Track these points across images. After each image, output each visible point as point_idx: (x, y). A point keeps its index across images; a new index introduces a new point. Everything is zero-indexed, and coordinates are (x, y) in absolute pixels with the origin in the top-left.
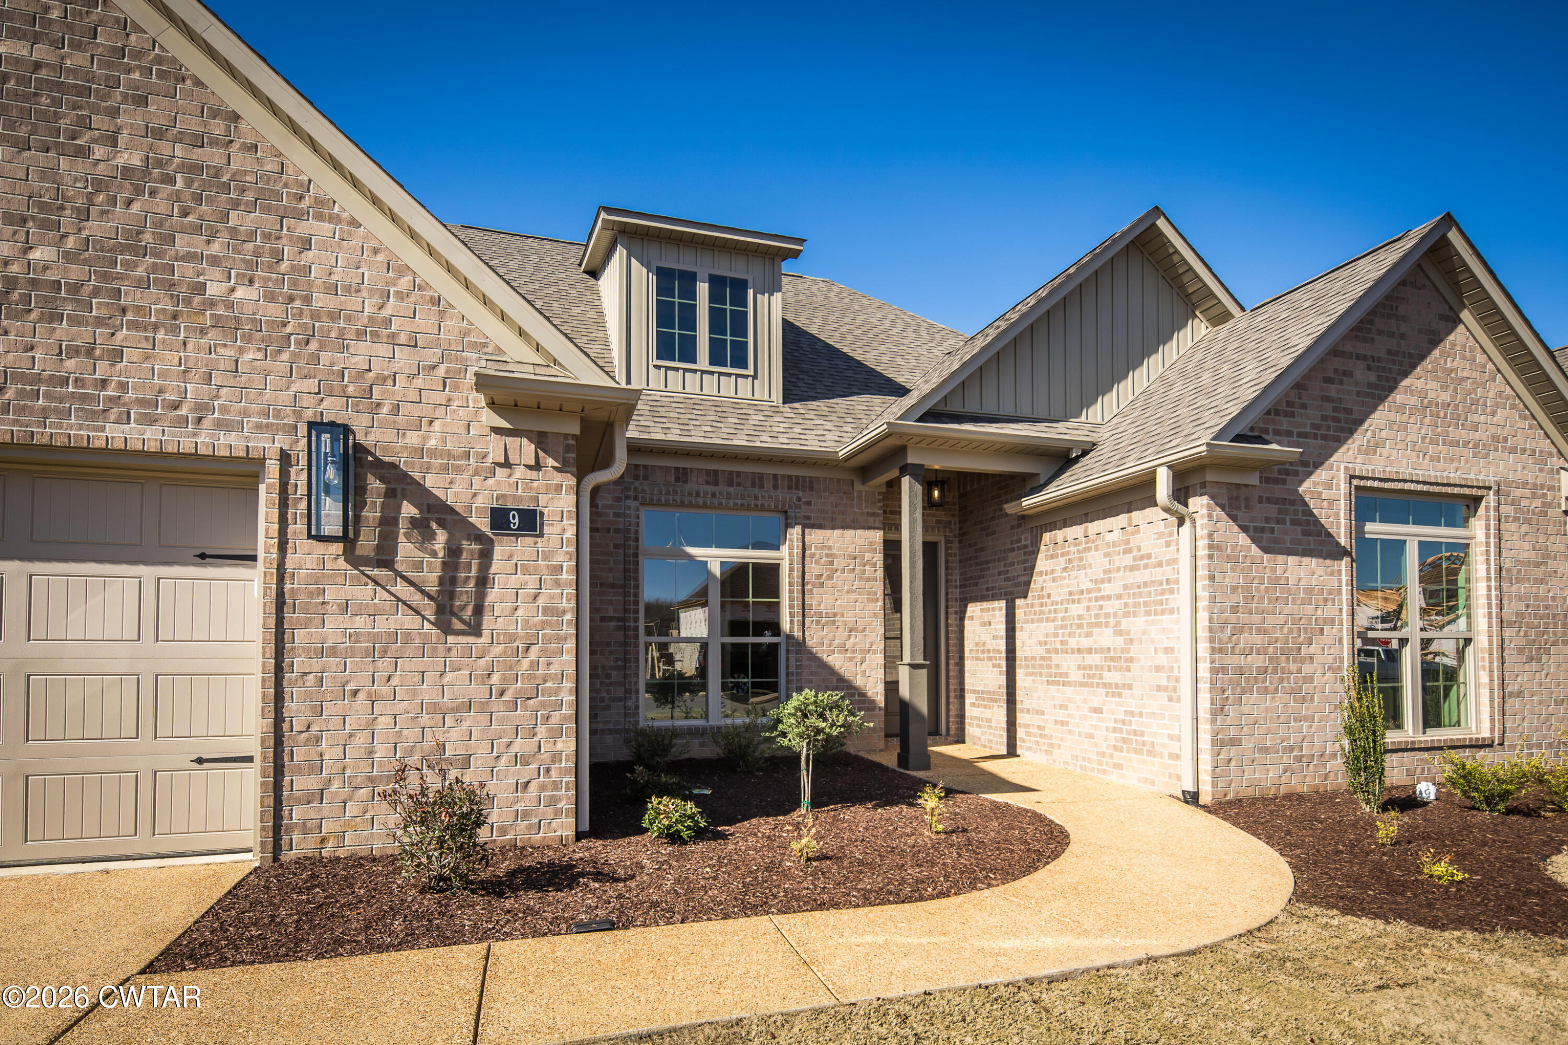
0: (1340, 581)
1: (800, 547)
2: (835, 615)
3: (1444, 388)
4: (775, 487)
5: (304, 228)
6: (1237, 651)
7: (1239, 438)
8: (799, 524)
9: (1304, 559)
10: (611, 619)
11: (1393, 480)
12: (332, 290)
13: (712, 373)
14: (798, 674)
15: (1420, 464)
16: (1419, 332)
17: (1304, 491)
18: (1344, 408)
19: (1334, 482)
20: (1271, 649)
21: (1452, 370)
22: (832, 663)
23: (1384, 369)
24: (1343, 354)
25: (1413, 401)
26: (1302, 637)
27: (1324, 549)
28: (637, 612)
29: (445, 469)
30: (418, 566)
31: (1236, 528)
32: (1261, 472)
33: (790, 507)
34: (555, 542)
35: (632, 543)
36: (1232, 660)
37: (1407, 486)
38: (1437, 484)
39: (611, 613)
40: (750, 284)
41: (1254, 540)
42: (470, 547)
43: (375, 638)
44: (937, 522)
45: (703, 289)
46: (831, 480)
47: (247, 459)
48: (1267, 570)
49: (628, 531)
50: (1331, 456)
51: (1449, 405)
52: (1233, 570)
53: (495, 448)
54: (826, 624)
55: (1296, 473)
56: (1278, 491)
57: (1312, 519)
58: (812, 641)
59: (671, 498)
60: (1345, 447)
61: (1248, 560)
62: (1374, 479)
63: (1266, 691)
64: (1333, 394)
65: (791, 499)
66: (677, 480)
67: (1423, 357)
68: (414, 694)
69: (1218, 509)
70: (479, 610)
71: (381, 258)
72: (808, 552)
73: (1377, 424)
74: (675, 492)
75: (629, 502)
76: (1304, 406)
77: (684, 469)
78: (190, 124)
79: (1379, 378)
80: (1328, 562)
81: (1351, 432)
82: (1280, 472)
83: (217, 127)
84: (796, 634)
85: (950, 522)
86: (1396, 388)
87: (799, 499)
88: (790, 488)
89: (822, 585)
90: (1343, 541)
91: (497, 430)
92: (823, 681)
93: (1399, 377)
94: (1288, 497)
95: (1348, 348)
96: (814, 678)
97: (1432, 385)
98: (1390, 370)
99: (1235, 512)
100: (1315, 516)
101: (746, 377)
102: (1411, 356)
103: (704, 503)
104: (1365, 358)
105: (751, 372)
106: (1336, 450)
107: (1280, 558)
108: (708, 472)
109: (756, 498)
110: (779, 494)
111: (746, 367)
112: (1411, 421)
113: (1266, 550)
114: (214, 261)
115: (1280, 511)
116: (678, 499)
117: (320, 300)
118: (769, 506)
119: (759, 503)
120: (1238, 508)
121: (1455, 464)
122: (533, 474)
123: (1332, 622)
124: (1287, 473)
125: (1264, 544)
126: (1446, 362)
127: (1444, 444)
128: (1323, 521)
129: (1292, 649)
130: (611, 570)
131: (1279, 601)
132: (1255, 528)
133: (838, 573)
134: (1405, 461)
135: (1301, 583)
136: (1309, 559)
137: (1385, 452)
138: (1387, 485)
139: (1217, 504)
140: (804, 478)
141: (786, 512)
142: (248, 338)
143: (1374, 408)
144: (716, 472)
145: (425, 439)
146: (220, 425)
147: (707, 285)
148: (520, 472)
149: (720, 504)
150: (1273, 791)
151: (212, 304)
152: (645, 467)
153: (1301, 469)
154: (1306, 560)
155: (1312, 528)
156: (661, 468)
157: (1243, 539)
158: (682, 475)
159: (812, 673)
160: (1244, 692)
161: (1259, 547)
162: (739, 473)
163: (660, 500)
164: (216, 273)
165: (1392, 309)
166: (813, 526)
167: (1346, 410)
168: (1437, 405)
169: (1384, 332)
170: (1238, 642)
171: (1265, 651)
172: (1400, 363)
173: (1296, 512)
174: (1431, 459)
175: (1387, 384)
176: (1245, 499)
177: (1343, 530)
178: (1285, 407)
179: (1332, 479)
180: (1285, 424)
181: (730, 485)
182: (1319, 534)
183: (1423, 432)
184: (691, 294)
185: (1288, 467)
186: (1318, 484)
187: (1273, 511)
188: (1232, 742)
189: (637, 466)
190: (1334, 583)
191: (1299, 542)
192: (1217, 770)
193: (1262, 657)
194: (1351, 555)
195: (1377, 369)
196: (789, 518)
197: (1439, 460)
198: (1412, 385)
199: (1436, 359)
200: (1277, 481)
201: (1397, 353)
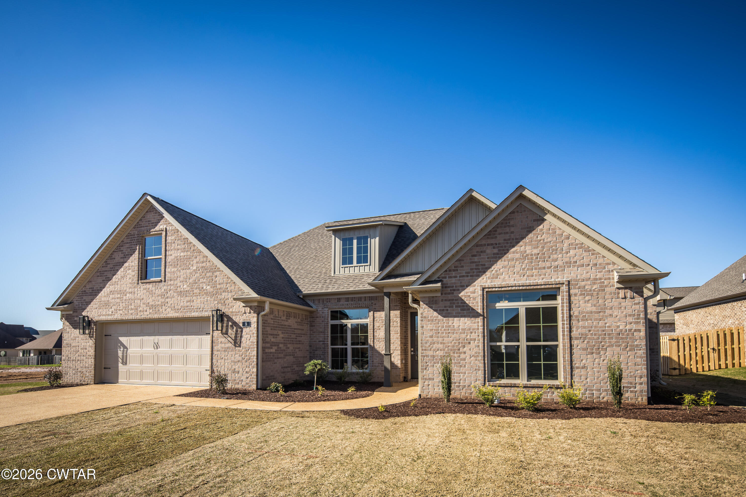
0: (478, 326)
1: (373, 318)
2: (384, 338)
3: (536, 247)
4: (365, 300)
5: (216, 274)
6: (432, 350)
8: (372, 311)
9: (461, 319)
11: (505, 287)
12: (220, 284)
13: (357, 266)
14: (372, 357)
15: (521, 279)
16: (521, 229)
17: (462, 296)
20: (446, 349)
21: (540, 240)
23: (502, 247)
24: (481, 245)
25: (518, 256)
26: (460, 345)
27: (471, 315)
28: (327, 339)
29: (236, 315)
30: (231, 334)
31: (432, 311)
32: (441, 292)
33: (369, 306)
34: (253, 328)
35: (326, 320)
36: (430, 353)
37: (513, 288)
39: (321, 340)
40: (369, 236)
41: (439, 314)
42: (239, 330)
43: (225, 348)
45: (355, 242)
47: (208, 317)
48: (445, 323)
49: (325, 317)
50: (474, 282)
51: (538, 254)
52: (431, 324)
53: (243, 310)
54: (381, 341)
55: (458, 290)
56: (450, 297)
57: (465, 305)
58: (377, 347)
59: (336, 307)
60: (482, 278)
61: (437, 320)
62: (496, 288)
64: (476, 260)
65: (370, 303)
66: (338, 301)
67: (523, 238)
68: (231, 359)
70: (240, 342)
71: (226, 277)
72: (375, 319)
73: (498, 267)
74: (337, 305)
75: (325, 309)
76: (462, 267)
77: (340, 298)
78: (202, 260)
79: (499, 250)
80: (472, 319)
81: (485, 272)
82: (451, 290)
83: (205, 259)
84: (372, 345)
86: (508, 252)
87: (372, 303)
88: (370, 300)
89: (380, 329)
90: (480, 311)
91: (243, 306)
92: (380, 359)
93: (509, 248)
94: (454, 298)
95: (483, 242)
97: (528, 248)
98: (505, 247)
99: (431, 306)
100: (467, 304)
101: (367, 265)
102: (516, 239)
103: (345, 307)
104: (492, 244)
105: (369, 264)
106: (477, 279)
107: (450, 319)
108: (346, 298)
109: (359, 304)
110: (366, 302)
111: (367, 263)
112: (517, 263)
113: (444, 317)
114: (205, 283)
115: (451, 304)
116: (338, 307)
117: (218, 286)
118: (363, 306)
119: (360, 306)
120: (432, 304)
121: (542, 276)
122: (249, 314)
123: (475, 340)
124: (454, 290)
125: (444, 315)
126: (537, 237)
127: (536, 269)
128: (470, 305)
129: (456, 349)
130: (321, 328)
131: (450, 333)
132: (440, 310)
134: (513, 279)
135: (460, 327)
136: (464, 318)
137: (502, 277)
138: (503, 289)
139: (424, 304)
140: (374, 296)
142: (209, 295)
143: (496, 261)
144: (348, 298)
145: (233, 310)
146: (205, 311)
147: (356, 240)
148: (247, 314)
149: (349, 307)
151: (204, 290)
152: (329, 299)
153: (460, 288)
155: (465, 307)
156: (334, 298)
157: (435, 314)
158: (339, 300)
159: (377, 357)
160: (435, 363)
161: (441, 316)
162: (354, 298)
163: (333, 307)
164: (205, 285)
165: (507, 223)
166: (377, 311)
167: (482, 265)
168: (532, 255)
169: (502, 233)
170: (433, 347)
171: (444, 350)
172: (511, 243)
173: (458, 303)
174: (528, 276)
175: (503, 252)
176: (435, 301)
177: (479, 307)
178: (453, 268)
179: (475, 290)
180: (454, 274)
181: (352, 301)
182: (469, 309)
183: (523, 267)
184: (352, 244)
185: (454, 288)
186: (468, 292)
187: (448, 303)
188: (430, 379)
189: (327, 299)
190: (475, 326)
191: (459, 313)
192: (424, 388)
193: (442, 352)
194: (483, 316)
195: (498, 247)
196: (370, 309)
197: (532, 276)
198: (517, 250)
199: (531, 238)
200: (449, 294)
201: (509, 239)
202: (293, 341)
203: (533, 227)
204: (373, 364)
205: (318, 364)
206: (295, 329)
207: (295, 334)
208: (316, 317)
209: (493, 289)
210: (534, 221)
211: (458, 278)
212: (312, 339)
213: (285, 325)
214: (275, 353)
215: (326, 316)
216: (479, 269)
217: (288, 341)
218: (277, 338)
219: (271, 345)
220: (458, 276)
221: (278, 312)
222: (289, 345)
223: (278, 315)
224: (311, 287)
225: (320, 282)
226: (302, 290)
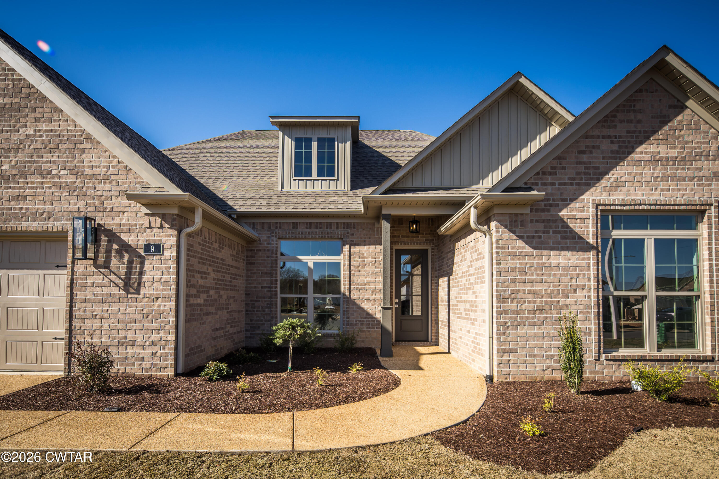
0: (589, 264)
1: (349, 254)
2: (365, 285)
3: (673, 148)
4: (337, 228)
5: (81, 147)
6: (515, 302)
7: (507, 190)
8: (348, 244)
9: (562, 252)
10: (265, 287)
11: (630, 205)
12: (91, 167)
13: (318, 180)
14: (347, 311)
15: (652, 194)
16: (652, 117)
17: (564, 215)
18: (593, 167)
19: (585, 208)
20: (538, 301)
21: (679, 137)
22: (364, 307)
23: (624, 142)
24: (593, 137)
25: (647, 158)
26: (561, 295)
27: (577, 246)
28: (276, 284)
29: (129, 230)
30: (118, 268)
31: (515, 237)
32: (531, 207)
33: (344, 237)
34: (168, 257)
35: (274, 255)
36: (512, 307)
37: (641, 207)
38: (666, 205)
39: (265, 285)
40: (336, 139)
41: (527, 243)
42: (137, 260)
43: (103, 295)
44: (426, 240)
45: (315, 145)
46: (364, 223)
47: (63, 231)
48: (536, 259)
49: (273, 250)
50: (583, 194)
51: (677, 157)
52: (512, 259)
53: (146, 221)
54: (361, 289)
55: (558, 205)
56: (544, 216)
57: (568, 230)
58: (354, 297)
59: (291, 235)
60: (594, 188)
61: (523, 254)
62: (616, 205)
63: (535, 324)
64: (585, 160)
65: (344, 233)
66: (293, 228)
67: (655, 132)
68: (115, 316)
69: (503, 227)
70: (139, 285)
71: (107, 153)
72: (352, 257)
73: (618, 173)
74: (292, 233)
75: (273, 238)
76: (564, 168)
77: (297, 223)
78: (48, 116)
79: (620, 147)
80: (580, 253)
81: (598, 180)
82: (545, 205)
83: (56, 115)
84: (346, 293)
85: (433, 240)
86: (633, 151)
87: (348, 233)
89: (359, 271)
90: (591, 241)
91: (146, 214)
92: (359, 314)
93: (635, 145)
94: (551, 219)
95: (596, 132)
96: (355, 313)
97: (662, 147)
98: (629, 142)
99: (514, 229)
100: (571, 228)
101: (334, 180)
102: (645, 132)
103: (305, 237)
104: (609, 137)
105: (336, 178)
106: (587, 190)
107: (545, 252)
108: (307, 223)
109: (328, 233)
110: (339, 231)
111: (333, 176)
112: (646, 169)
113: (535, 248)
114: (54, 162)
115: (545, 227)
116: (294, 236)
117: (88, 172)
118: (334, 236)
119: (330, 236)
120: (516, 226)
121: (682, 192)
122: (160, 231)
123: (583, 286)
124: (551, 205)
125: (534, 244)
126: (674, 132)
127: (673, 180)
128: (576, 231)
129: (553, 302)
130: (265, 267)
131: (544, 275)
132: (528, 237)
133: (367, 266)
134: (640, 193)
135: (560, 265)
136: (566, 252)
137: (624, 189)
138: (625, 208)
139: (502, 225)
140: (351, 223)
141: (342, 239)
142: (64, 189)
143: (616, 165)
144: (310, 223)
145: (121, 220)
146: (56, 220)
147: (316, 143)
148: (155, 230)
149: (312, 237)
150: (539, 378)
151: (53, 178)
152: (280, 223)
153: (560, 203)
154: (564, 253)
155: (568, 234)
156: (286, 223)
157: (520, 243)
158: (296, 225)
159: (354, 311)
160: (519, 324)
161: (530, 247)
162: (320, 223)
163: (286, 237)
164: (55, 167)
165: (630, 106)
166: (355, 245)
167: (594, 168)
168: (667, 158)
169: (624, 121)
170: (516, 297)
171: (534, 302)
172: (637, 137)
173: (557, 227)
174: (662, 190)
175: (626, 150)
176: (521, 221)
177: (591, 235)
178: (549, 170)
179: (584, 207)
180: (549, 179)
181: (317, 228)
182: (574, 238)
183: (655, 175)
184: (309, 147)
185: (551, 202)
186: (573, 210)
187: (541, 227)
188: (511, 351)
189: (277, 223)
190: (584, 264)
191: (559, 243)
192: (501, 365)
193: (532, 305)
194: (597, 248)
195: (619, 142)
196: (344, 241)
197: (668, 190)
198: (646, 149)
199: (666, 132)
200: (543, 211)
201: (635, 132)
202: (226, 285)
203: (669, 116)
204: (348, 321)
205: (298, 326)
206: (229, 266)
207: (229, 274)
208: (257, 250)
209: (612, 208)
210: (670, 107)
211: (557, 186)
212: (250, 284)
213: (218, 258)
214: (204, 305)
215: (275, 249)
216: (590, 174)
217: (221, 284)
218: (206, 278)
219: (198, 292)
220: (557, 183)
221: (209, 233)
222: (222, 292)
223: (209, 239)
224: (249, 203)
225: (261, 197)
226: (235, 207)
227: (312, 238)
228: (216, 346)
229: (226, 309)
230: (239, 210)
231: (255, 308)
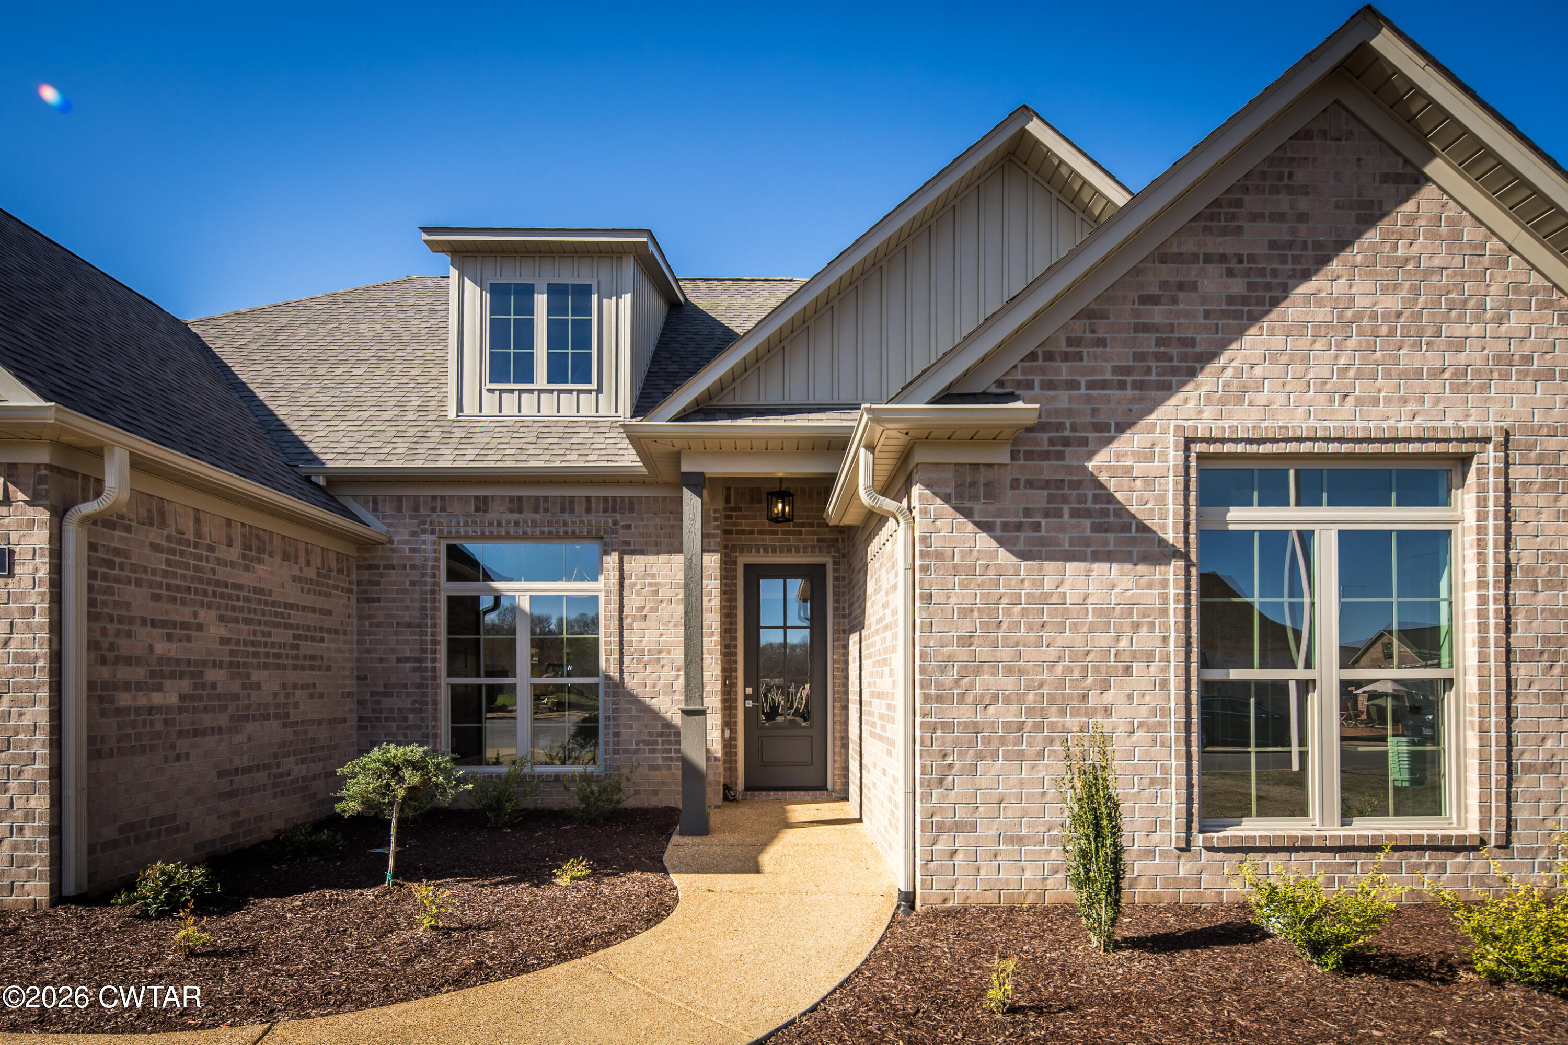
0: (1165, 598)
1: (617, 577)
2: (660, 652)
3: (1391, 288)
6: (970, 699)
7: (942, 397)
8: (615, 550)
9: (1095, 566)
10: (407, 660)
11: (1275, 440)
13: (550, 391)
14: (614, 719)
15: (1334, 412)
17: (1100, 469)
18: (1179, 339)
19: (1157, 450)
20: (1031, 696)
21: (1407, 260)
22: (656, 707)
23: (1262, 272)
24: (1178, 258)
25: (1322, 314)
26: (1090, 679)
27: (1135, 549)
28: (434, 652)
31: (970, 527)
32: (1013, 445)
33: (606, 532)
34: (26, 582)
35: (429, 580)
36: (961, 713)
38: (1372, 440)
39: (408, 655)
40: (597, 288)
41: (1001, 542)
44: (819, 540)
45: (541, 301)
46: (656, 499)
48: (1026, 584)
49: (424, 567)
50: (1150, 411)
51: (1399, 315)
52: (964, 586)
54: (649, 662)
55: (1084, 442)
56: (1048, 470)
57: (1111, 507)
58: (632, 682)
59: (470, 529)
60: (1180, 395)
61: (992, 571)
62: (1238, 439)
63: (1021, 757)
64: (1157, 320)
65: (606, 523)
66: (477, 509)
67: (1342, 245)
69: (939, 501)
72: (627, 582)
73: (1245, 357)
74: (475, 522)
75: (427, 536)
76: (1101, 343)
77: (485, 497)
79: (1251, 286)
80: (1141, 568)
81: (1192, 373)
82: (1051, 442)
84: (612, 674)
85: (837, 540)
86: (1286, 298)
87: (615, 523)
88: (605, 510)
89: (644, 618)
90: (1172, 535)
92: (646, 726)
93: (1291, 282)
94: (1067, 478)
95: (1189, 246)
96: (635, 724)
97: (1360, 286)
98: (1275, 273)
99: (968, 505)
100: (1118, 502)
101: (589, 392)
102: (1318, 246)
103: (507, 533)
104: (1223, 259)
105: (594, 386)
106: (1161, 402)
107: (1050, 566)
108: (511, 499)
109: (565, 524)
110: (593, 518)
111: (588, 381)
112: (1317, 346)
113: (1024, 556)
115: (1050, 499)
116: (478, 530)
118: (581, 532)
119: (570, 530)
120: (974, 498)
121: (1412, 407)
122: (4, 511)
123: (1150, 656)
124: (1066, 442)
125: (1021, 546)
126: (1393, 248)
127: (1388, 375)
128: (1133, 509)
129: (1070, 696)
130: (407, 608)
131: (1047, 628)
132: (1005, 527)
133: (664, 605)
134: (1300, 409)
135: (1090, 601)
136: (1106, 566)
137: (1260, 399)
138: (1262, 449)
139: (936, 494)
140: (623, 498)
141: (602, 538)
143: (1240, 332)
144: (522, 498)
147: (546, 297)
149: (525, 533)
150: (1030, 899)
152: (443, 498)
153: (1092, 435)
154: (1099, 568)
155: (1112, 519)
156: (460, 497)
157: (984, 541)
158: (483, 504)
159: (631, 718)
160: (981, 757)
161: (1011, 552)
162: (546, 498)
163: (458, 532)
165: (1280, 177)
166: (633, 552)
167: (1183, 342)
168: (1374, 316)
169: (1262, 216)
170: (972, 687)
171: (1021, 699)
172: (1296, 259)
173: (1082, 499)
174: (1359, 402)
175: (1268, 295)
176: (986, 485)
177: (1170, 521)
178: (1063, 347)
179: (1153, 445)
180: (1064, 371)
181: (536, 511)
182: (1126, 528)
183: (1342, 361)
184: (528, 309)
185: (1067, 433)
186: (1125, 454)
187: (1039, 498)
188: (959, 827)
189: (434, 498)
190: (1152, 598)
191: (1087, 542)
192: (932, 865)
193: (1014, 708)
194: (1186, 556)
195: (1247, 273)
196: (605, 544)
197: (1375, 402)
198: (1320, 291)
199: (1373, 245)
200: (1046, 456)
201: (1290, 245)
202: (278, 656)
203: (1380, 203)
204: (618, 743)
206: (287, 606)
207: (287, 626)
208: (385, 567)
209: (1227, 448)
210: (1386, 178)
211: (1083, 391)
212: (368, 651)
213: (239, 587)
214: (180, 710)
215: (430, 564)
216: (1171, 359)
217: (256, 655)
218: (189, 639)
219: (153, 675)
220: (1083, 381)
221: (197, 521)
222: (256, 676)
223: (198, 536)
224: (363, 448)
225: (401, 434)
226: (324, 458)
227: (525, 537)
228: (236, 813)
229: (277, 716)
230: (330, 465)
231: (381, 711)
